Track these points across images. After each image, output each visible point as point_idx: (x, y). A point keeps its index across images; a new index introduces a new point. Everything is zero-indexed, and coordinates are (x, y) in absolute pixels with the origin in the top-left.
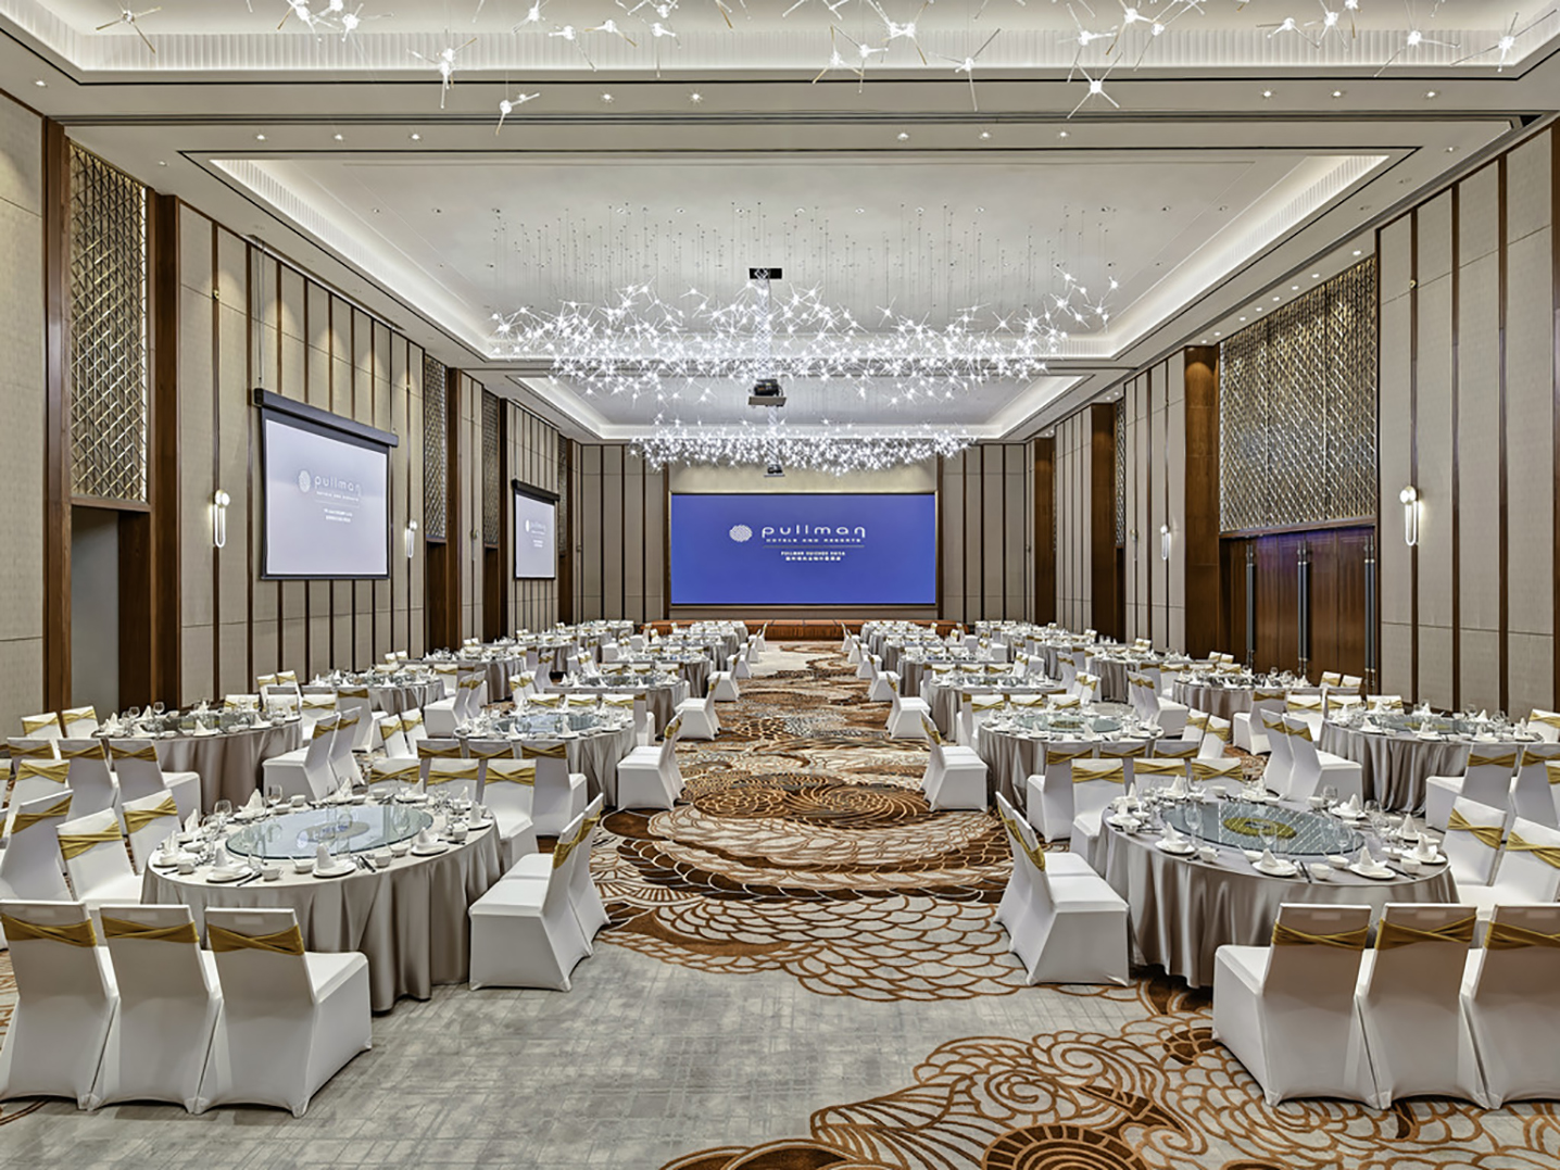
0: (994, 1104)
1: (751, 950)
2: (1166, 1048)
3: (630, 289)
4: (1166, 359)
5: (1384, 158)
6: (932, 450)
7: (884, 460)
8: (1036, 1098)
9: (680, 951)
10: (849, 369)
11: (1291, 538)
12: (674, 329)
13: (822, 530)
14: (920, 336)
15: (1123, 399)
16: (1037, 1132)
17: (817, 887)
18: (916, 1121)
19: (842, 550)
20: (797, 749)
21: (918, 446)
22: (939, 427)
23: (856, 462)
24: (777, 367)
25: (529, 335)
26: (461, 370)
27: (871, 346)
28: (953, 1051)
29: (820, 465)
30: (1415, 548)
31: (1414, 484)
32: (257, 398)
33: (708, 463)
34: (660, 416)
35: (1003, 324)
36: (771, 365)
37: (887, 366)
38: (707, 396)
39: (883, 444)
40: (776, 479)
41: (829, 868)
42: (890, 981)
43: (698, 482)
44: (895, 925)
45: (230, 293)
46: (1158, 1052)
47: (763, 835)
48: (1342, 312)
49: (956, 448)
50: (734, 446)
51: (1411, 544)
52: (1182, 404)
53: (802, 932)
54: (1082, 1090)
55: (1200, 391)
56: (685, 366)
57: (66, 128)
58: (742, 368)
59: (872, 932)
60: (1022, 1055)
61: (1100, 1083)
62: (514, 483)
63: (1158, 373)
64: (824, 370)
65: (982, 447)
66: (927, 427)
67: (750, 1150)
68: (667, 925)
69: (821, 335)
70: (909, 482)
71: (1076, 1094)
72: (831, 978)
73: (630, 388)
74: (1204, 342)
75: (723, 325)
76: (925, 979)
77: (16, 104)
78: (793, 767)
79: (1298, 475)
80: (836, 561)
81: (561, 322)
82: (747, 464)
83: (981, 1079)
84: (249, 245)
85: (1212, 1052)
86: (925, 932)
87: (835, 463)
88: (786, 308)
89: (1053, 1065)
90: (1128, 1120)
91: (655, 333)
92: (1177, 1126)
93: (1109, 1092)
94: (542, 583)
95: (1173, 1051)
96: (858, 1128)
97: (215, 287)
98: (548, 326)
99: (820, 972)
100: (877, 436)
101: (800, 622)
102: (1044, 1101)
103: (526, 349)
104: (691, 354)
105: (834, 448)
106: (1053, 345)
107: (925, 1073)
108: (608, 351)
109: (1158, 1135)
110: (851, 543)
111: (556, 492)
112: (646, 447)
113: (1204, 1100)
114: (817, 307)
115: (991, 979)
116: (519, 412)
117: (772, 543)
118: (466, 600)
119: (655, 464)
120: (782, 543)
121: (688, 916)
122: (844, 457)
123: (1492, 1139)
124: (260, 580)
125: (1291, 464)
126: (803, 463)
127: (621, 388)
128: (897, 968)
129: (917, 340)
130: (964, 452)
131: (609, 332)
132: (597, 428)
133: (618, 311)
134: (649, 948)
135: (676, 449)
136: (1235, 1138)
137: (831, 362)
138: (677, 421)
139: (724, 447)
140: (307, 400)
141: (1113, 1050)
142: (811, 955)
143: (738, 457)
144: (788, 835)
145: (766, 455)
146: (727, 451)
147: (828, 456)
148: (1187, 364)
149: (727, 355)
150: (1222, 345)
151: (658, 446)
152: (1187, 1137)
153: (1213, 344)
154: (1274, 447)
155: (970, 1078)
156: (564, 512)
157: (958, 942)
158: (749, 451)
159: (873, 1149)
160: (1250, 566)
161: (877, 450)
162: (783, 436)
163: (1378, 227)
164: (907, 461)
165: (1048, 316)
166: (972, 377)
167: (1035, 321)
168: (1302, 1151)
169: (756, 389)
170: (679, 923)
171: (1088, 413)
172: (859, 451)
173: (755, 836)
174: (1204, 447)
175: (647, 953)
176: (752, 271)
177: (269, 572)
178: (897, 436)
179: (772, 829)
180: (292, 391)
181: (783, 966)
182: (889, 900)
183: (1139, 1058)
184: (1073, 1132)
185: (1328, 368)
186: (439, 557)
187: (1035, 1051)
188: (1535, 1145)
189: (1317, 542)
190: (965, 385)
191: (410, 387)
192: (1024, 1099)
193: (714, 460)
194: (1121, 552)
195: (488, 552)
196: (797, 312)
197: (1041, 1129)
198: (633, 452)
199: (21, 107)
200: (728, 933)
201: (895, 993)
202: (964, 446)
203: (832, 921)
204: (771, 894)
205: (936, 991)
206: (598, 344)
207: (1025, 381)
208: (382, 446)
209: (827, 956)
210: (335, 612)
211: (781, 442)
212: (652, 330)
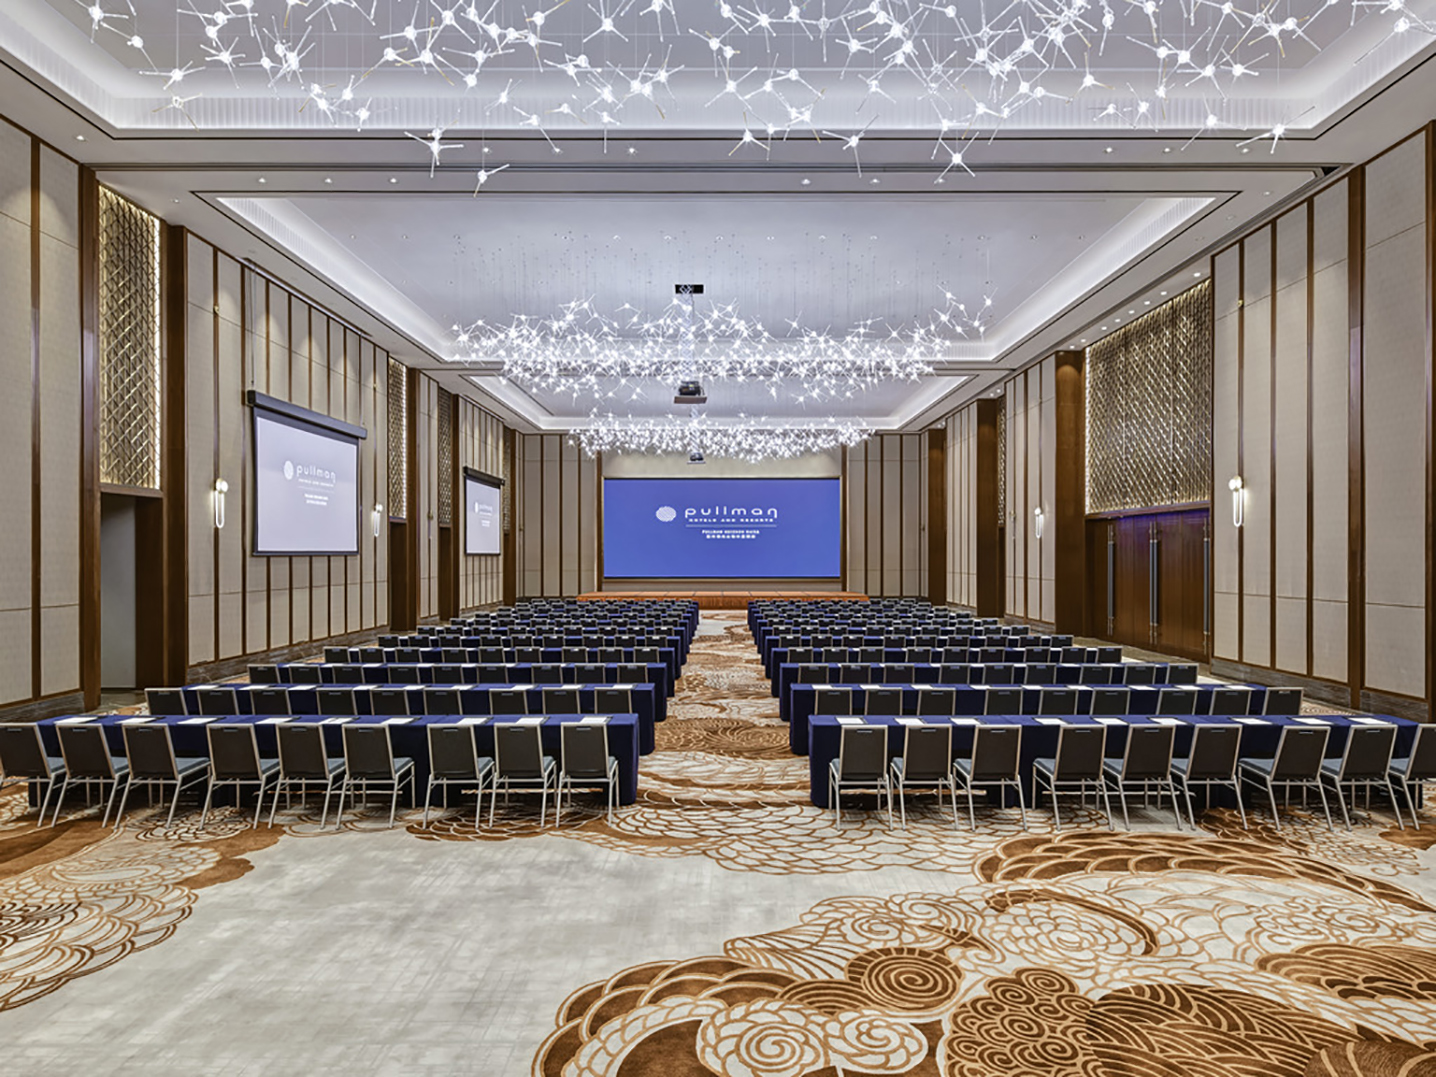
0: (856, 935)
1: (678, 842)
2: (988, 902)
3: (573, 305)
4: (1040, 362)
5: (1212, 199)
6: (837, 441)
7: (794, 448)
8: (887, 932)
9: (624, 843)
10: (761, 372)
11: (1144, 519)
12: (610, 339)
13: (739, 511)
14: (823, 346)
15: (1003, 397)
16: (887, 952)
17: (731, 800)
18: (799, 945)
19: (756, 529)
20: (716, 699)
21: (824, 436)
22: (842, 419)
23: (769, 451)
24: (698, 370)
25: (484, 344)
26: (420, 371)
27: (781, 352)
28: (829, 905)
29: (737, 453)
30: (1241, 529)
31: (1241, 474)
32: (250, 399)
33: (637, 451)
34: (595, 410)
35: (894, 334)
36: (694, 368)
37: (795, 370)
38: (638, 394)
39: (792, 435)
40: (698, 466)
41: (741, 787)
42: (786, 862)
43: (629, 468)
44: (792, 825)
45: (228, 308)
46: (980, 905)
47: (686, 764)
48: (1185, 323)
49: (858, 439)
50: (661, 437)
51: (1238, 525)
52: (1053, 401)
53: (719, 830)
54: (922, 927)
55: (1069, 390)
56: (618, 369)
57: (98, 173)
58: (669, 370)
59: (773, 830)
60: (880, 907)
61: (935, 923)
62: (466, 469)
63: (1033, 374)
64: (740, 372)
65: (882, 436)
66: (832, 420)
67: (679, 962)
68: (614, 827)
69: (738, 343)
70: (817, 468)
71: (916, 929)
72: (740, 860)
73: (571, 389)
74: (1072, 347)
75: (653, 335)
76: (812, 860)
77: (58, 155)
78: (713, 713)
79: (1149, 464)
80: (751, 539)
81: (513, 333)
82: (672, 452)
83: (849, 922)
84: (243, 266)
85: (1021, 905)
86: (814, 830)
87: (750, 451)
88: (707, 322)
89: (901, 913)
90: (952, 944)
91: (594, 342)
92: (987, 948)
93: (941, 928)
94: (489, 558)
95: (992, 904)
96: (758, 950)
97: (216, 303)
98: (502, 336)
99: (732, 856)
100: (787, 427)
101: (719, 593)
102: (894, 933)
103: (481, 354)
104: (624, 358)
105: (749, 438)
106: (939, 351)
107: (807, 918)
108: (552, 355)
109: (971, 952)
110: (764, 523)
111: (501, 477)
112: (583, 437)
113: (1009, 932)
114: (734, 320)
115: (863, 860)
116: (469, 406)
117: (694, 523)
118: (424, 573)
119: (590, 453)
120: (703, 523)
121: (629, 820)
122: (758, 446)
123: (1209, 955)
124: (252, 556)
125: (1144, 454)
126: (722, 451)
127: (562, 388)
128: (792, 854)
129: (819, 349)
130: (866, 442)
131: (553, 340)
132: (538, 420)
133: (561, 323)
134: (601, 841)
135: (609, 439)
136: (1026, 955)
137: (746, 366)
138: (610, 415)
139: (652, 438)
140: (290, 399)
141: (948, 904)
142: (726, 845)
143: (664, 446)
144: (708, 763)
145: (689, 444)
146: (654, 441)
147: (745, 445)
148: (1058, 367)
149: (655, 360)
150: (1088, 350)
151: (593, 437)
152: (993, 953)
153: (1079, 349)
154: (1130, 441)
155: (841, 920)
156: (508, 494)
157: (839, 836)
158: (673, 440)
159: (768, 961)
160: (1111, 543)
161: (787, 440)
162: (704, 427)
163: (1212, 253)
164: (814, 450)
165: (933, 328)
166: (869, 379)
167: (922, 331)
168: (1073, 962)
169: (680, 390)
170: (622, 825)
171: (975, 407)
172: (772, 442)
173: (681, 765)
174: (1072, 439)
175: (599, 844)
176: (678, 288)
177: (260, 549)
178: (805, 427)
179: (694, 759)
180: (278, 392)
181: (704, 852)
182: (788, 809)
183: (965, 908)
184: (911, 951)
185: (1175, 373)
186: (401, 536)
187: (890, 905)
188: (1239, 958)
189: (1165, 522)
190: (863, 386)
191: (376, 384)
192: (879, 933)
193: (643, 449)
194: (1002, 530)
195: (443, 532)
196: (717, 324)
197: (889, 950)
198: (571, 442)
199: (63, 158)
200: (662, 831)
201: (788, 869)
202: (865, 436)
203: (743, 822)
204: (696, 804)
205: (821, 868)
206: (543, 352)
207: (914, 381)
208: (352, 438)
209: (737, 846)
210: (314, 584)
211: (703, 433)
212: (591, 339)
